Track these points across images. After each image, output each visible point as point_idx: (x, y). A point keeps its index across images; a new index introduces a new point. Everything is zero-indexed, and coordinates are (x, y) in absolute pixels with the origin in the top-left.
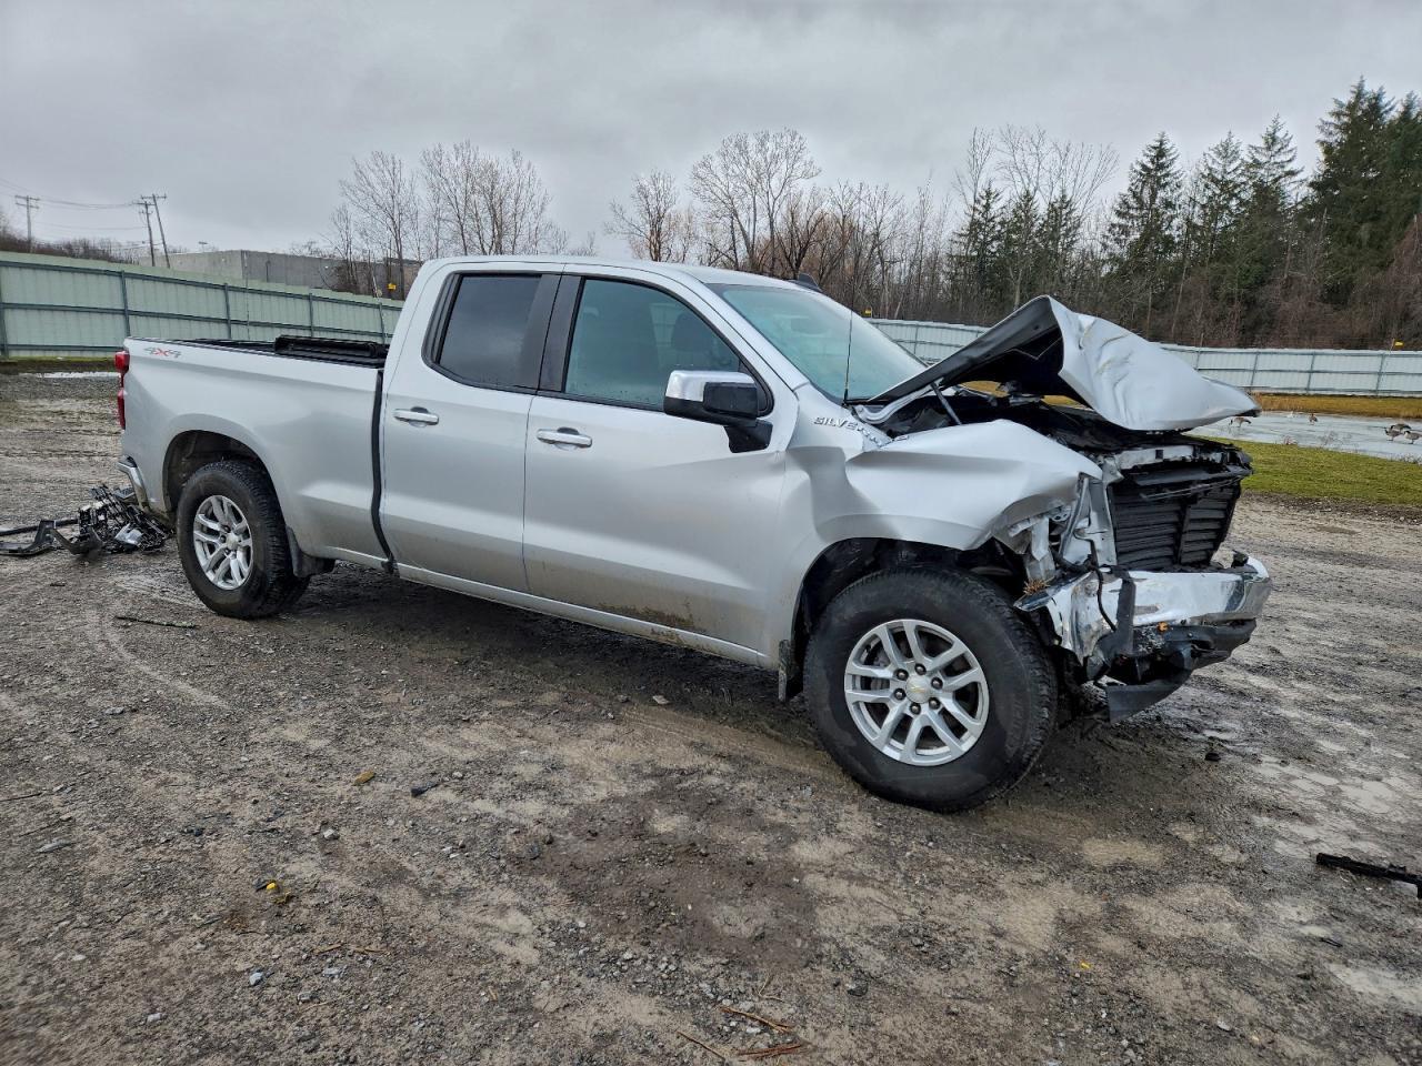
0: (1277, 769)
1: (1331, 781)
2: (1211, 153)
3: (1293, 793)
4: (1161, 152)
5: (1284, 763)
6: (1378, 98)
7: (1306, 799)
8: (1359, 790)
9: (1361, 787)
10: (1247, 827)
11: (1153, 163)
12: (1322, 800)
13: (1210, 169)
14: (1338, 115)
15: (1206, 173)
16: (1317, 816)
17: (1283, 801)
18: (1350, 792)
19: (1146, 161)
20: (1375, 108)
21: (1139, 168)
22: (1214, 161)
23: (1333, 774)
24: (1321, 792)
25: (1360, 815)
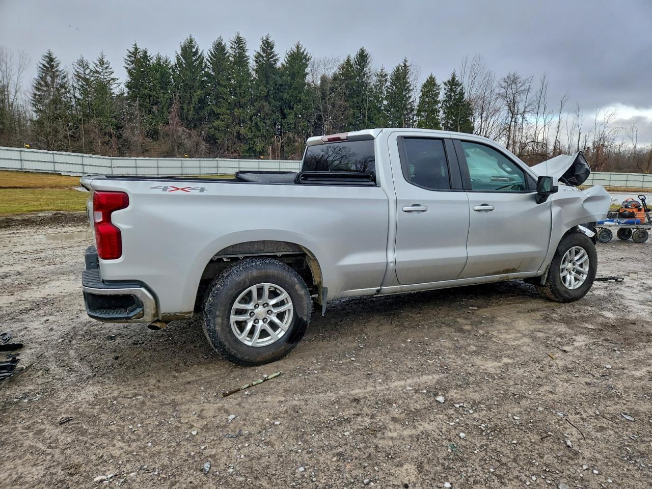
2: (76, 64)
4: (51, 60)
6: (145, 52)
11: (48, 64)
13: (77, 72)
14: (129, 56)
15: (76, 73)
19: (44, 63)
20: (145, 56)
21: (41, 66)
22: (78, 68)
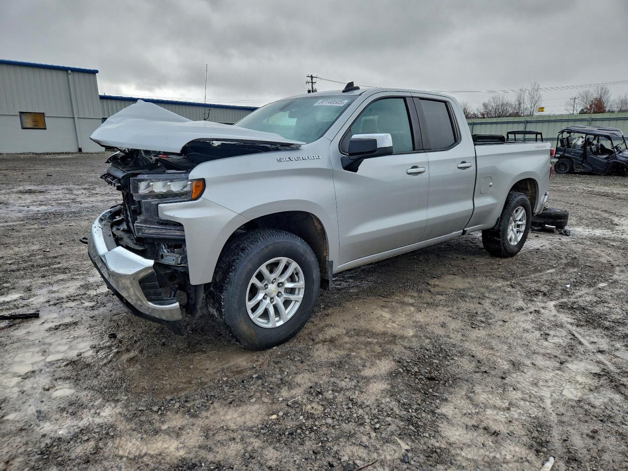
0: (80, 349)
1: (51, 358)
3: (64, 341)
5: (79, 355)
7: (56, 341)
8: (33, 362)
9: (32, 364)
10: (71, 315)
12: (50, 344)
16: (47, 334)
17: (65, 334)
18: (38, 358)
23: (51, 364)
24: (52, 349)
25: (28, 346)
